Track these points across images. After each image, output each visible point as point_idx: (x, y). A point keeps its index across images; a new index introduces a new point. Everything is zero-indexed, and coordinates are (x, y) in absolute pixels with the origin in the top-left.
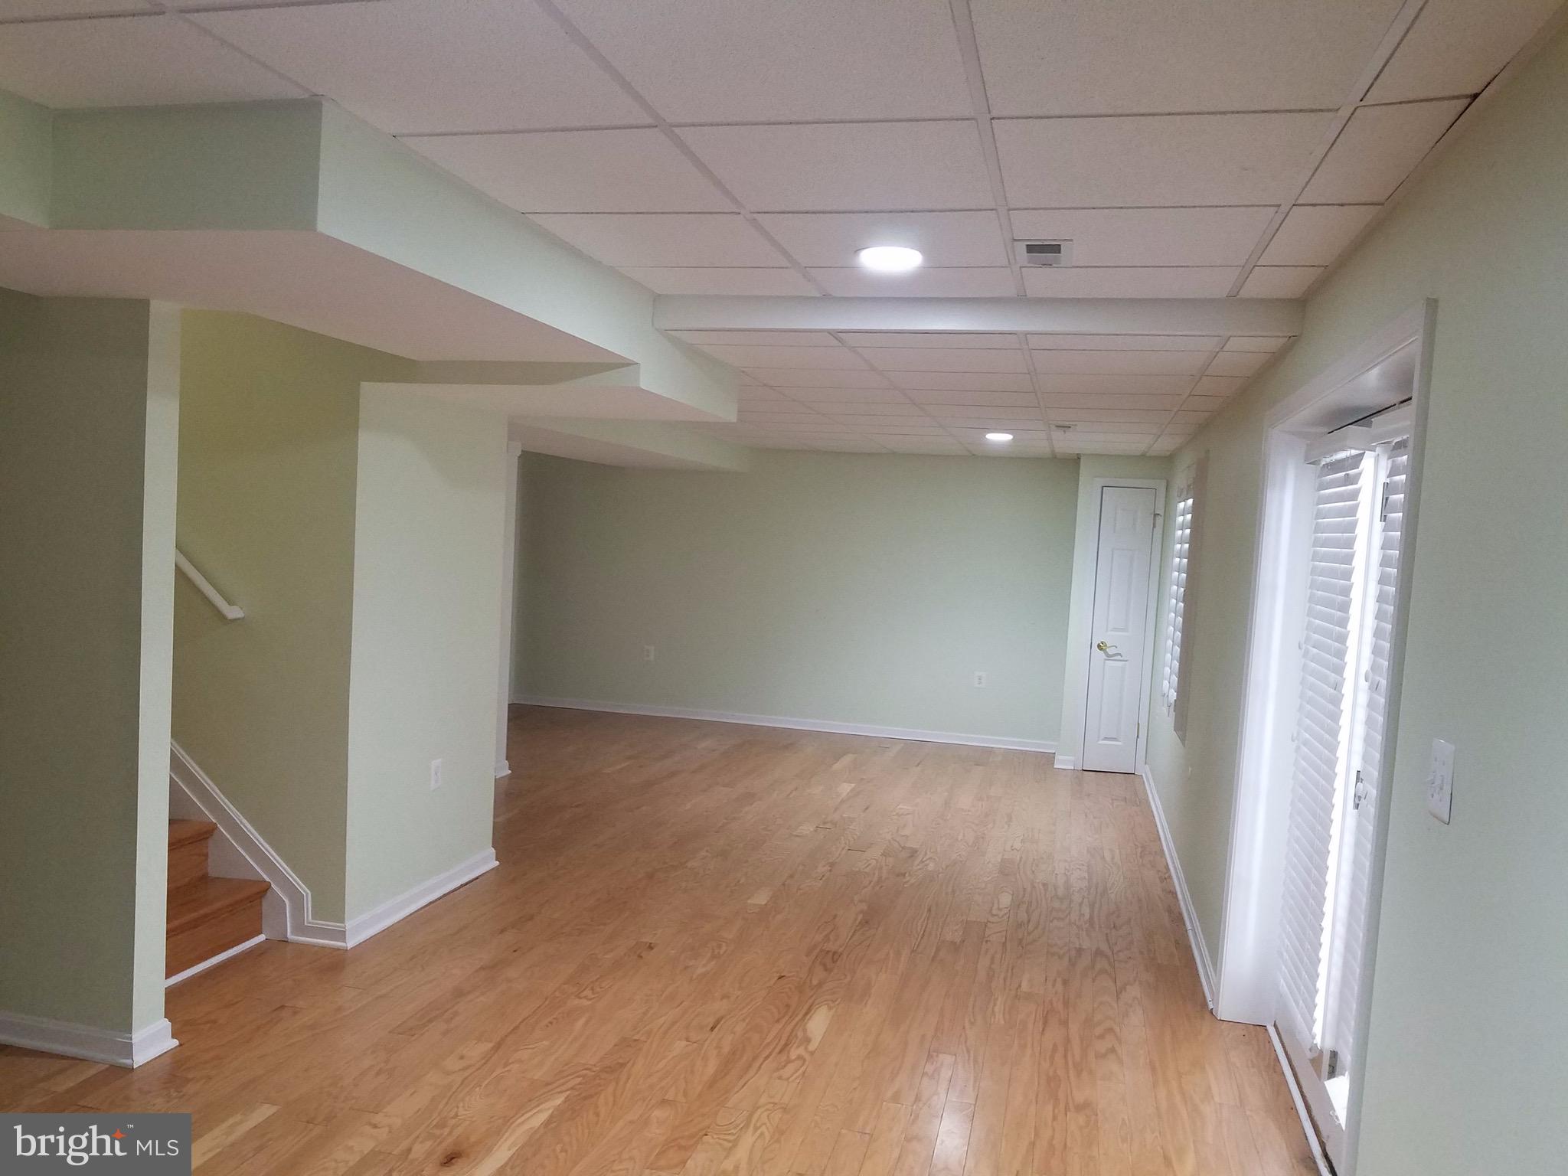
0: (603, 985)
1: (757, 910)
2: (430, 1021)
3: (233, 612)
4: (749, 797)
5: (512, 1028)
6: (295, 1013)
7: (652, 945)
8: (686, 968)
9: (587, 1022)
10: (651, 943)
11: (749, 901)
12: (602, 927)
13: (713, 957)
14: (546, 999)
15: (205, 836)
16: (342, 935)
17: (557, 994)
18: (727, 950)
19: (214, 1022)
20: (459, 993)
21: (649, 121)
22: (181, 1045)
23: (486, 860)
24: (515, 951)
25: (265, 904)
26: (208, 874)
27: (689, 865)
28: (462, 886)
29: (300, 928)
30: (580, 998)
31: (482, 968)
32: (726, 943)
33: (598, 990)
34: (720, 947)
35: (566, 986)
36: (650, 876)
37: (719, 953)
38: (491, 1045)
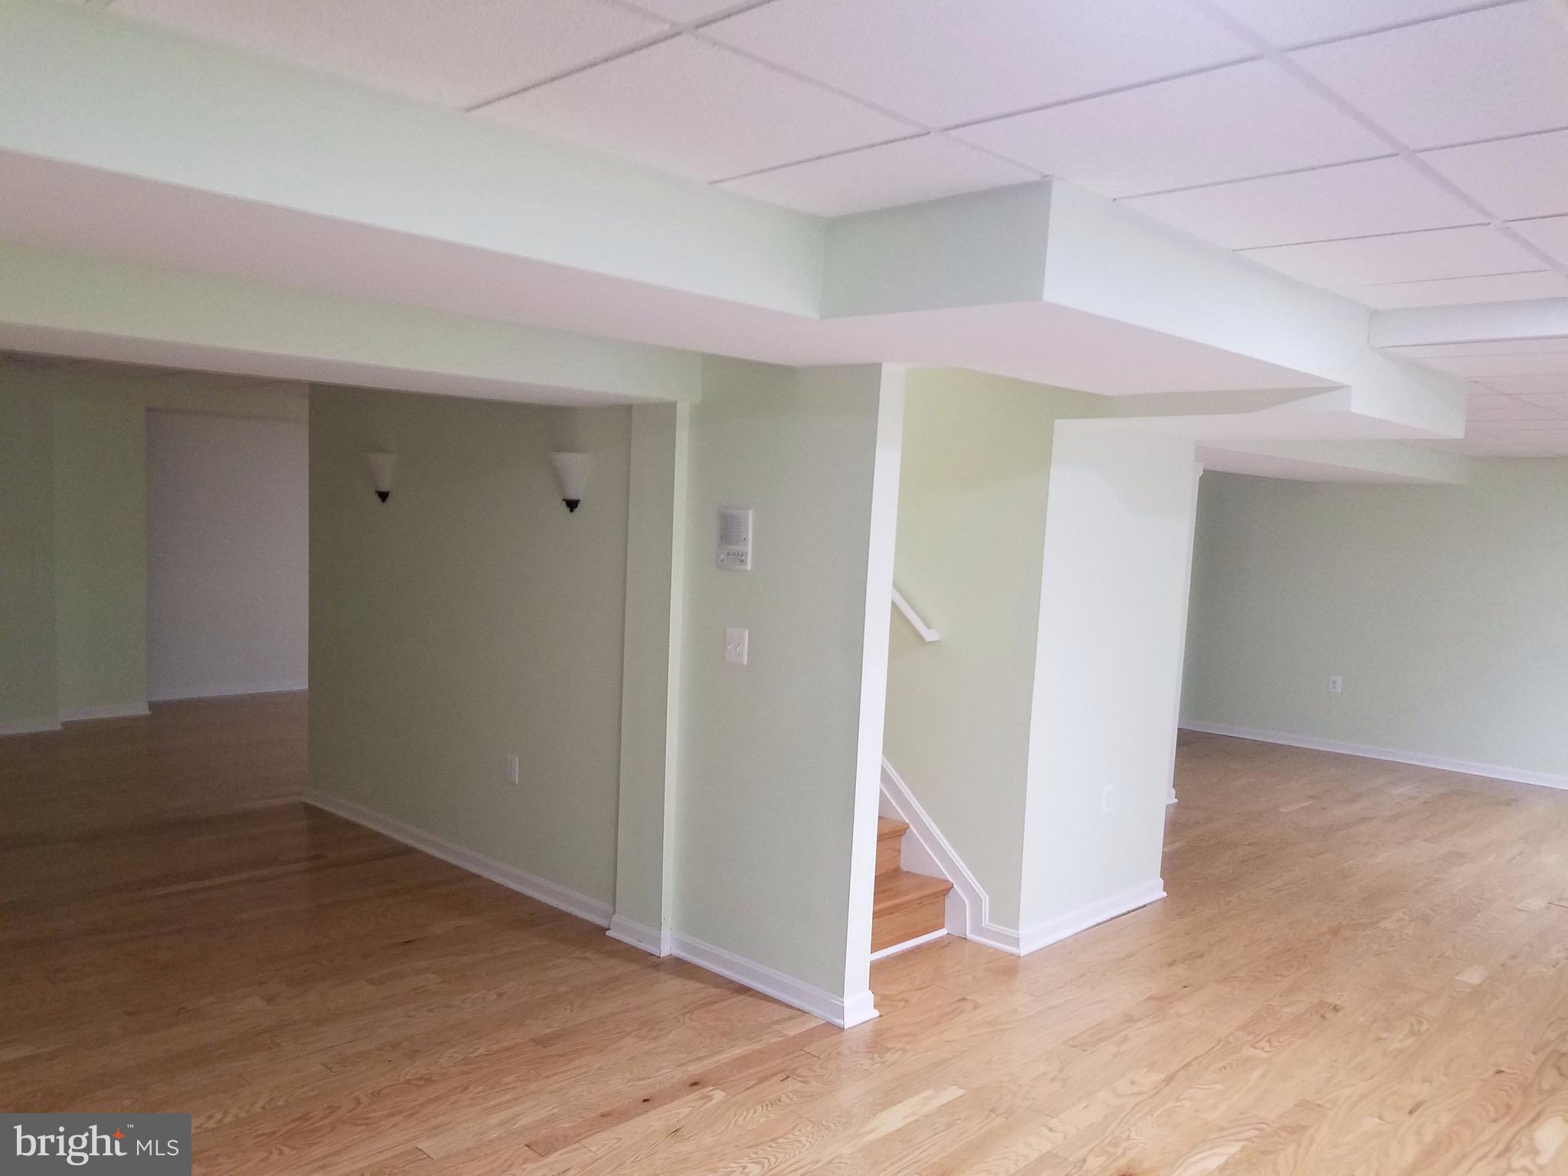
0: (1281, 1040)
1: (1468, 990)
2: (1100, 1040)
3: (930, 636)
4: (1456, 857)
5: (1183, 1065)
6: (976, 1007)
7: (1337, 1007)
8: (1378, 1039)
9: (1264, 1075)
10: (1336, 1005)
11: (1457, 978)
12: (1279, 978)
13: (1412, 1033)
14: (1219, 1041)
15: (900, 834)
16: (1016, 942)
17: (1231, 1038)
18: (1429, 1029)
19: (906, 1001)
20: (1129, 1019)
21: (1389, 150)
22: (880, 1016)
23: (1154, 890)
24: (1185, 987)
25: (949, 902)
26: (899, 866)
27: (1382, 925)
28: (1129, 912)
29: (978, 929)
30: (1256, 1048)
31: (1151, 998)
32: (1428, 1020)
33: (1277, 1044)
34: (1420, 1023)
35: (1240, 1033)
36: (1335, 932)
37: (1419, 1030)
38: (1163, 1076)
